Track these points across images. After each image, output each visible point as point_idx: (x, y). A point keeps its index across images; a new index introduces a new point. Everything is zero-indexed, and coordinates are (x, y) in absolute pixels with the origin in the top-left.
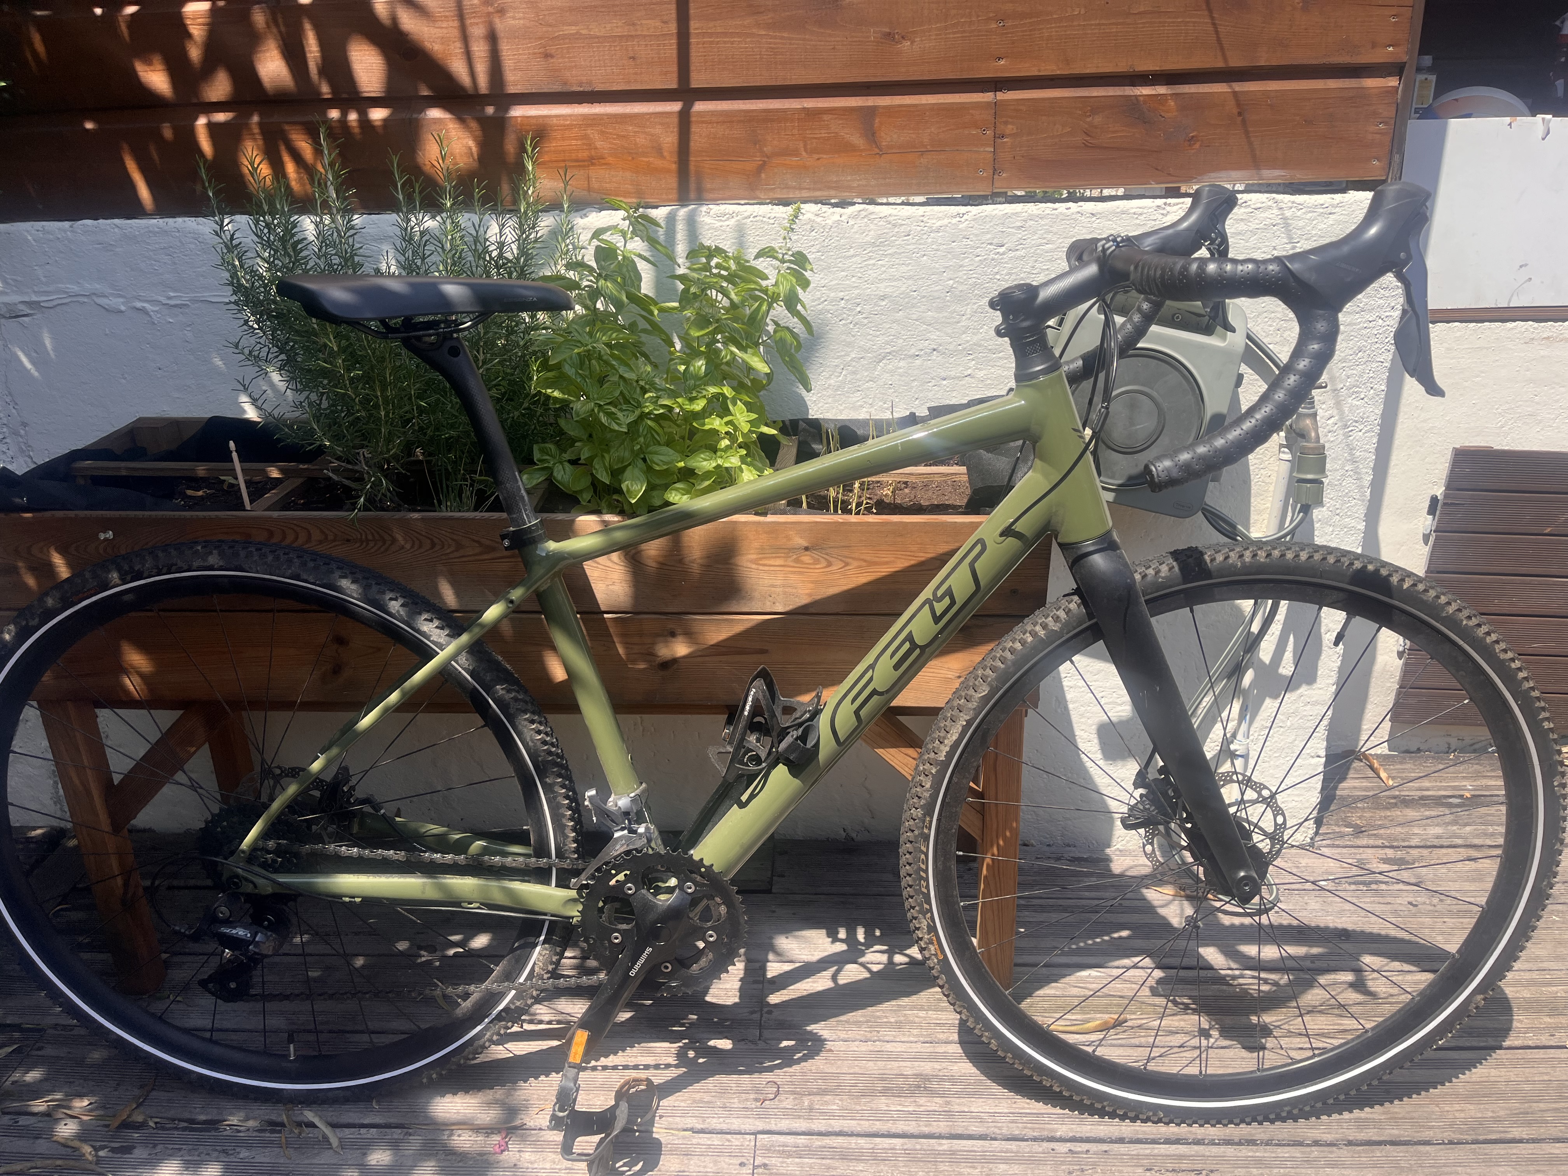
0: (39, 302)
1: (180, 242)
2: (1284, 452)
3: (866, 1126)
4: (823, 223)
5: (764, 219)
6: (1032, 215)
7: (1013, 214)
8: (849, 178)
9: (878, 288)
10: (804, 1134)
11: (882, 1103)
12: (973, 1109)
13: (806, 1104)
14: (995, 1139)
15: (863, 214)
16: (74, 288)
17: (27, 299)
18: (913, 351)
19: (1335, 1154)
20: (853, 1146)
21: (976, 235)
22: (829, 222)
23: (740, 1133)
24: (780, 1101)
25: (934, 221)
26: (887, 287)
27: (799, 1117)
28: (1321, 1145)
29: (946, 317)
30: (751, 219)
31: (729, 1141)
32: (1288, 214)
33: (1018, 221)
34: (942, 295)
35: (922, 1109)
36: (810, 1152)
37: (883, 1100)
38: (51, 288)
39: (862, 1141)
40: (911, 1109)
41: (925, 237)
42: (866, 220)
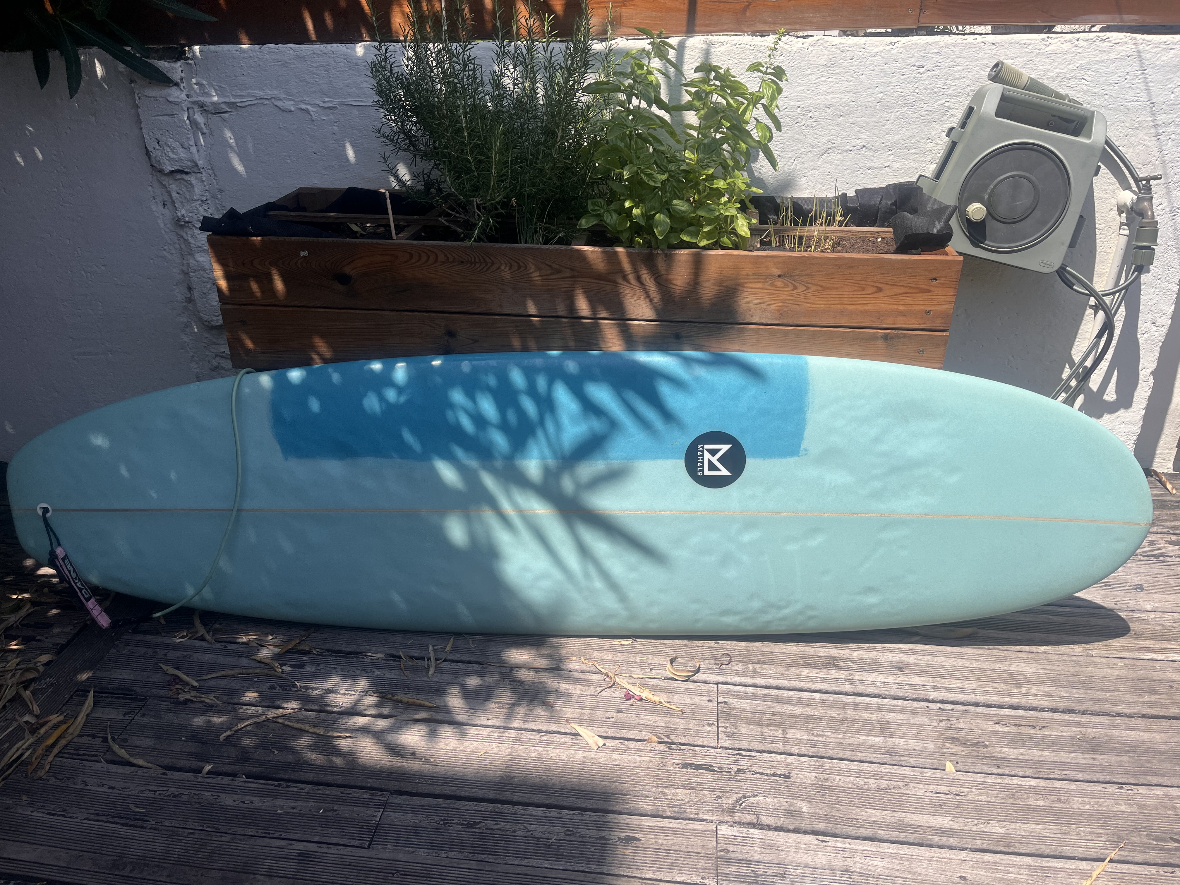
0: (236, 103)
1: (335, 61)
2: (1124, 229)
3: (794, 684)
4: (790, 50)
5: (747, 46)
6: (948, 44)
7: (933, 43)
8: (811, 15)
9: (826, 99)
10: (750, 686)
11: (804, 671)
12: (869, 679)
13: (751, 668)
14: (885, 698)
15: (820, 42)
16: (261, 93)
17: (227, 100)
18: (848, 147)
19: (1133, 722)
20: (786, 695)
21: (903, 59)
22: (794, 49)
23: (706, 683)
24: (732, 665)
25: (873, 48)
26: (832, 98)
27: (747, 676)
28: (1122, 716)
29: (874, 121)
30: (737, 46)
31: (699, 687)
32: (1141, 47)
33: (936, 48)
34: (874, 105)
35: (832, 677)
36: (756, 697)
37: (805, 670)
38: (244, 93)
39: (791, 693)
40: (825, 676)
41: (865, 59)
42: (821, 47)
